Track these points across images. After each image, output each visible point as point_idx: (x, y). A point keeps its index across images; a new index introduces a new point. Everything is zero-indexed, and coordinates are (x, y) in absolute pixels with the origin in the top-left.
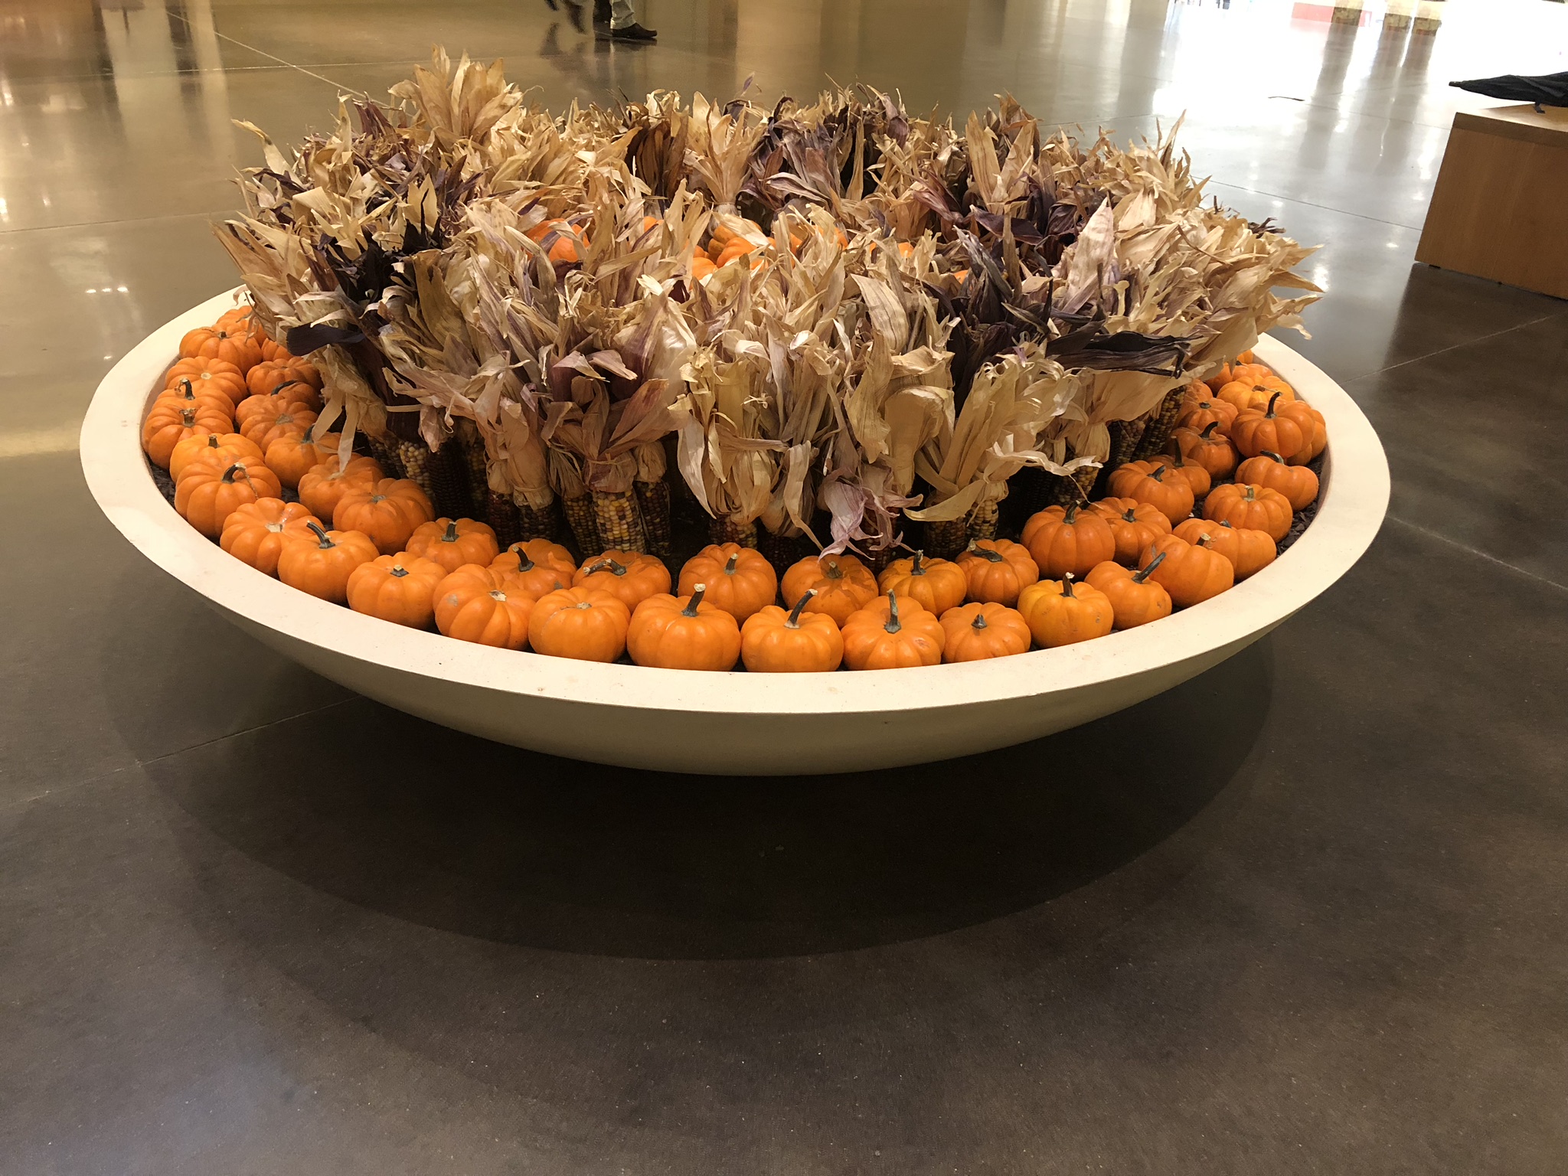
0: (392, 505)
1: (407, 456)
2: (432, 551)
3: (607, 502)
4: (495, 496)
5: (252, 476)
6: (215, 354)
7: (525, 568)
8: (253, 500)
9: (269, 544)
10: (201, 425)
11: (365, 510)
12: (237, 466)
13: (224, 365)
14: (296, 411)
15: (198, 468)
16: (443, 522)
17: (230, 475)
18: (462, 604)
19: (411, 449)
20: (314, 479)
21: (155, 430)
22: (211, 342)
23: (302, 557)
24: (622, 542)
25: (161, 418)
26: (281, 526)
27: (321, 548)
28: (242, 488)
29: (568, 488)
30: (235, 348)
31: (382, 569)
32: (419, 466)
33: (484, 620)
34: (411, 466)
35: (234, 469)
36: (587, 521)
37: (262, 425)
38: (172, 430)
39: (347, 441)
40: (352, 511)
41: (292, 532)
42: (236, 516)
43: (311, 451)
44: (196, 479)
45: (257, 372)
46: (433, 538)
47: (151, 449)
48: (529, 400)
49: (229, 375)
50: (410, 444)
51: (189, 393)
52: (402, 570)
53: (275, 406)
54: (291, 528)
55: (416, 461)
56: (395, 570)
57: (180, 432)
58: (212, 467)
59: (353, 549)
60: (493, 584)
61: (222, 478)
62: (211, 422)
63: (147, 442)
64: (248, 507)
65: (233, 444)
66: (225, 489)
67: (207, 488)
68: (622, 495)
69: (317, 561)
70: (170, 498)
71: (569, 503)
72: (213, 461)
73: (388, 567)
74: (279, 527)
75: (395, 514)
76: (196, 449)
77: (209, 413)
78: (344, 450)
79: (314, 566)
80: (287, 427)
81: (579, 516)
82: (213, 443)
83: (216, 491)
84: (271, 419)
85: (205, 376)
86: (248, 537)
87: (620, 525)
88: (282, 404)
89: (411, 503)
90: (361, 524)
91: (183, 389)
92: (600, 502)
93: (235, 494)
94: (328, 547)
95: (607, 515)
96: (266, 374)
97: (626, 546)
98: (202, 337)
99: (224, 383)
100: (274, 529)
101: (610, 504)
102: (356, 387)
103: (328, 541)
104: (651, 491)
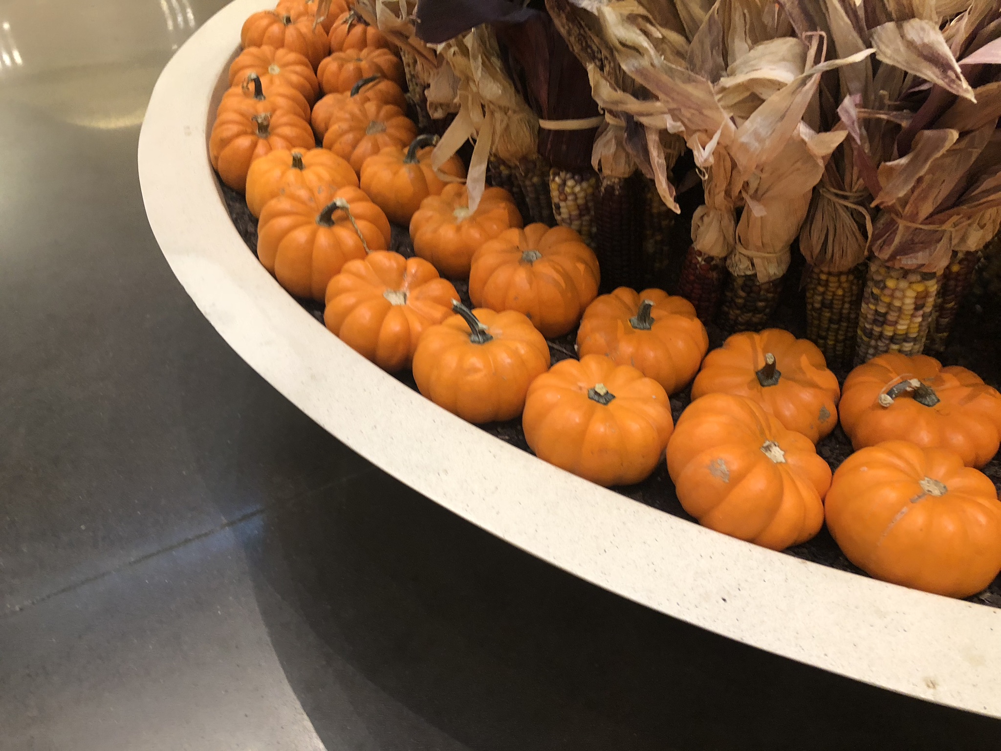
0: (555, 269)
1: (562, 191)
3: (903, 284)
4: (700, 259)
5: (359, 217)
6: (280, 43)
7: (770, 381)
8: (362, 255)
9: (393, 326)
10: (279, 135)
12: (338, 203)
13: (292, 56)
14: (389, 117)
15: (284, 204)
16: (624, 294)
17: (329, 216)
18: (736, 479)
19: (570, 183)
20: (431, 217)
21: (224, 143)
22: (276, 29)
25: (230, 126)
26: (405, 296)
27: (473, 342)
28: (345, 235)
29: (834, 257)
30: (301, 35)
31: (573, 388)
32: (578, 206)
35: (334, 208)
36: (844, 303)
37: (350, 137)
38: (244, 142)
39: (478, 168)
40: (502, 276)
41: (419, 304)
42: (343, 280)
43: (421, 178)
44: (284, 222)
45: (329, 65)
47: (221, 167)
50: (568, 176)
51: (258, 91)
52: (607, 392)
53: (364, 112)
54: (417, 299)
56: (596, 393)
57: (254, 145)
58: (303, 203)
60: (762, 432)
61: (317, 217)
62: (287, 131)
63: (216, 158)
64: (356, 265)
65: (322, 164)
66: (323, 237)
67: (301, 236)
70: (249, 237)
72: (303, 193)
73: (581, 384)
74: (402, 298)
76: (277, 173)
77: (285, 119)
78: (475, 181)
80: (382, 138)
82: (298, 163)
83: (312, 240)
84: (360, 128)
85: (273, 69)
86: (364, 315)
87: (912, 316)
88: (371, 107)
91: (252, 86)
92: (889, 283)
93: (337, 244)
94: (484, 341)
98: (265, 22)
99: (294, 78)
100: (395, 299)
101: (907, 287)
103: (483, 333)
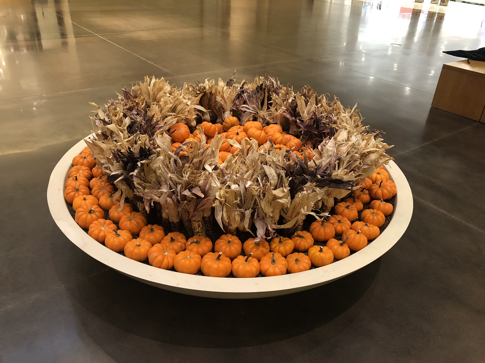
0: (135, 222)
1: (139, 206)
2: (147, 236)
3: (195, 223)
4: (164, 219)
5: (96, 212)
6: (82, 164)
7: (172, 241)
8: (97, 219)
9: (102, 234)
10: (81, 191)
11: (128, 223)
12: (92, 209)
13: (86, 168)
14: (107, 186)
15: (81, 209)
16: (149, 226)
17: (90, 212)
18: (156, 257)
19: (141, 204)
20: (113, 210)
21: (68, 194)
22: (82, 160)
23: (112, 240)
24: (199, 232)
25: (70, 190)
26: (105, 228)
27: (117, 236)
28: (94, 216)
29: (184, 218)
30: (88, 161)
31: (134, 244)
32: (143, 208)
33: (162, 261)
34: (141, 208)
35: (91, 210)
36: (189, 226)
37: (98, 191)
38: (73, 193)
39: (122, 201)
40: (125, 223)
41: (108, 229)
42: (92, 225)
43: (112, 201)
44: (81, 213)
45: (95, 170)
46: (147, 231)
47: (67, 199)
48: (174, 199)
49: (87, 171)
50: (140, 202)
51: (76, 179)
52: (139, 244)
53: (101, 185)
54: (108, 228)
55: (142, 207)
56: (137, 245)
57: (75, 194)
58: (85, 209)
59: (125, 237)
60: (164, 250)
61: (88, 212)
62: (83, 190)
63: (66, 197)
64: (96, 222)
65: (90, 199)
66: (89, 216)
67: (84, 216)
68: (198, 221)
69: (116, 241)
70: (73, 216)
71: (184, 221)
72: (85, 207)
73: (135, 243)
74: (104, 228)
75: (136, 224)
76: (80, 201)
77: (82, 187)
78: (122, 203)
79: (116, 243)
80: (105, 191)
81: (187, 225)
82: (85, 199)
83: (87, 217)
84: (100, 189)
85: (80, 172)
86: (96, 232)
87: (199, 228)
88: (103, 183)
89: (141, 221)
90: (127, 227)
91: (75, 178)
92: (193, 223)
93: (92, 217)
94: (119, 236)
95: (195, 226)
96: (97, 170)
97: (200, 234)
98: (79, 158)
99: (86, 174)
100: (103, 229)
101: (196, 223)
102: (125, 187)
103: (118, 234)
104: (207, 218)
